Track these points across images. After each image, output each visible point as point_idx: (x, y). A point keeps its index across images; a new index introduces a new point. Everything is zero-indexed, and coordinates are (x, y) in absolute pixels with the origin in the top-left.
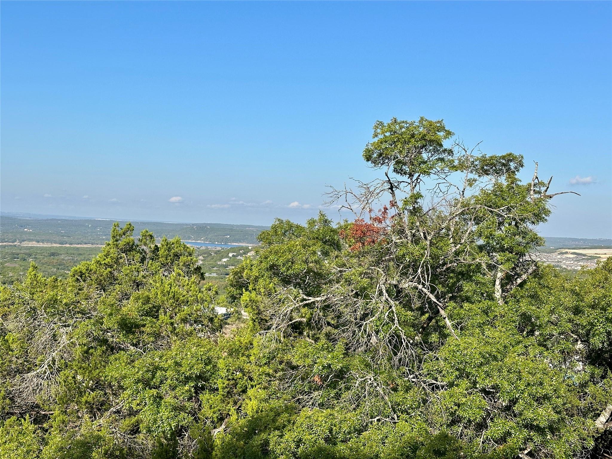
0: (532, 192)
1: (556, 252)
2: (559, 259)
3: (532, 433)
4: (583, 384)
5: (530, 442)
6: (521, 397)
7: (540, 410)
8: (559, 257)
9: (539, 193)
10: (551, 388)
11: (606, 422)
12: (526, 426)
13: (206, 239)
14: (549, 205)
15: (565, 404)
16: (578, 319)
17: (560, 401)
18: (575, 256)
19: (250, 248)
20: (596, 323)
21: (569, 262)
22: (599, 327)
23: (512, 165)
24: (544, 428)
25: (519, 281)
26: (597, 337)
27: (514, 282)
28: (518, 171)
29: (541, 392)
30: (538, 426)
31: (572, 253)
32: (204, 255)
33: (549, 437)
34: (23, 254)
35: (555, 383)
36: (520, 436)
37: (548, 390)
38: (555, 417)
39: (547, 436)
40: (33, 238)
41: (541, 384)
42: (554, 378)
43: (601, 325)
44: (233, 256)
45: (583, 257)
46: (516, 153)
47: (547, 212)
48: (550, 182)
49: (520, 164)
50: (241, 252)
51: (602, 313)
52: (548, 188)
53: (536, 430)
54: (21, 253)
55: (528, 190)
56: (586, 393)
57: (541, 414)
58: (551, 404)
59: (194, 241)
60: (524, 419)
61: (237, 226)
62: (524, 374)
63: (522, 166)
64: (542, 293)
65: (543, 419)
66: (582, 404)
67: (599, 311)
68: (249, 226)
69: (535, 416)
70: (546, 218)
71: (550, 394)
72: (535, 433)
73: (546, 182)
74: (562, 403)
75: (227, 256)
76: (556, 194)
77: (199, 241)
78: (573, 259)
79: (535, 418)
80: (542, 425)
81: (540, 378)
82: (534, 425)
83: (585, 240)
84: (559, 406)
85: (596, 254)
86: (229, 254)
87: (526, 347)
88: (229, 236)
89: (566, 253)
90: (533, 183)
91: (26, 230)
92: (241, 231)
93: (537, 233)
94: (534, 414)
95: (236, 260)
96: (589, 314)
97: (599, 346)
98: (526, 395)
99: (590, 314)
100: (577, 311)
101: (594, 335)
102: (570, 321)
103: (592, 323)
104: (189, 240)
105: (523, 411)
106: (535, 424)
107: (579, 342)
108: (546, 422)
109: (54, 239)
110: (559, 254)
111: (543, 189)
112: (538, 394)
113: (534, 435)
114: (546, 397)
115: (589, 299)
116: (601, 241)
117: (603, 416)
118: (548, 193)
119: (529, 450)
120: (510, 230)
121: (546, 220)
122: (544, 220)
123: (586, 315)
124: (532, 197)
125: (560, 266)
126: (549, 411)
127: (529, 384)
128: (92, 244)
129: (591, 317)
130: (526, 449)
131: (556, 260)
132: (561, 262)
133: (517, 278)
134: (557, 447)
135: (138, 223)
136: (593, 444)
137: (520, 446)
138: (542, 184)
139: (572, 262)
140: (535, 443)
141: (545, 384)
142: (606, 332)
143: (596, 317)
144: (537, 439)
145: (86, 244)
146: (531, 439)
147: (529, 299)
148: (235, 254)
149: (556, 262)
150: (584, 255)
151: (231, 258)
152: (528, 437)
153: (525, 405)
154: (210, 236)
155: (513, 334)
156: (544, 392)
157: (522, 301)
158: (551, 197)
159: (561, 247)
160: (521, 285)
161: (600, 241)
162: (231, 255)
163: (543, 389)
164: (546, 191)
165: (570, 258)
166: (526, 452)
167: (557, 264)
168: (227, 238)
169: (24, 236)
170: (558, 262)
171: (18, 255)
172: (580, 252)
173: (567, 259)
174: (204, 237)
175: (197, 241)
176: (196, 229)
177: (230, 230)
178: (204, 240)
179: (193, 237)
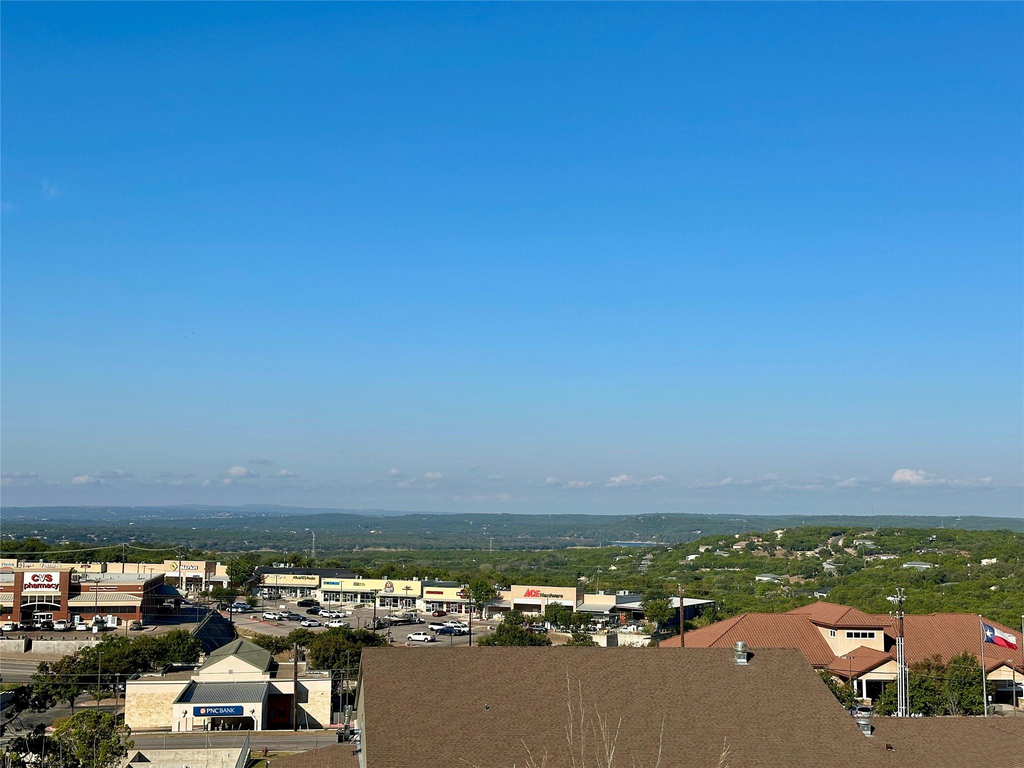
13: (661, 538)
19: (736, 536)
32: (654, 552)
34: (357, 559)
40: (381, 542)
44: (707, 550)
50: (720, 543)
54: (354, 559)
59: (640, 542)
61: (714, 516)
68: (734, 516)
75: (696, 552)
77: (648, 542)
86: (699, 548)
88: (699, 532)
91: (372, 532)
92: (721, 523)
95: (712, 557)
104: (631, 540)
109: (413, 543)
148: (710, 547)
151: (702, 554)
154: (666, 533)
162: (702, 549)
168: (696, 534)
169: (368, 540)
171: (350, 561)
174: (657, 535)
175: (645, 541)
176: (642, 521)
177: (702, 522)
178: (657, 540)
179: (637, 534)
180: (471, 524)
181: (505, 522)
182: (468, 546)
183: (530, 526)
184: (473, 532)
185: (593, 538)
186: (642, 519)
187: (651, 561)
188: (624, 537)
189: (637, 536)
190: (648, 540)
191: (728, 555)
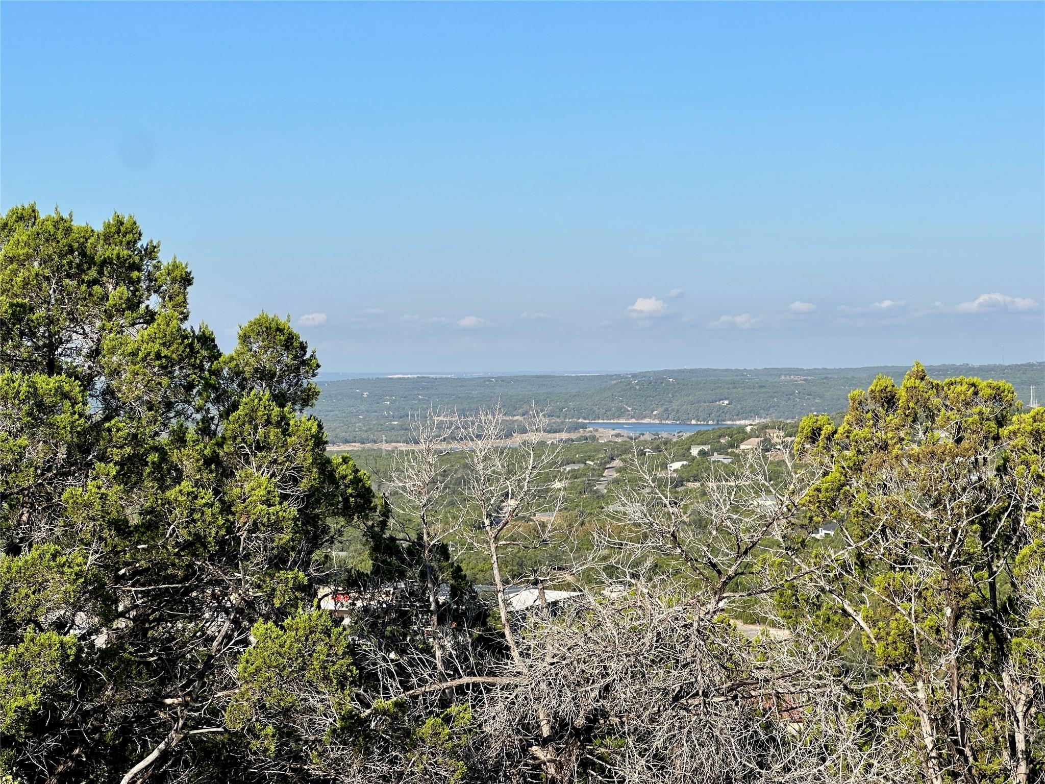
13: (666, 414)
19: (748, 429)
44: (701, 453)
50: (722, 441)
59: (633, 421)
61: (756, 372)
68: (789, 371)
75: (684, 456)
77: (646, 421)
86: (690, 448)
88: (726, 402)
92: (761, 387)
95: (706, 464)
104: (619, 417)
128: (363, 443)
135: (489, 379)
145: (346, 442)
148: (706, 448)
151: (694, 459)
154: (674, 406)
162: (695, 451)
168: (720, 408)
174: (661, 409)
175: (642, 419)
176: (637, 387)
177: (731, 386)
178: (660, 417)
179: (630, 409)
180: (365, 396)
181: (420, 392)
182: (355, 437)
183: (459, 398)
184: (368, 412)
185: (559, 417)
186: (637, 384)
187: (619, 470)
188: (609, 413)
189: (628, 411)
190: (645, 417)
191: (730, 460)
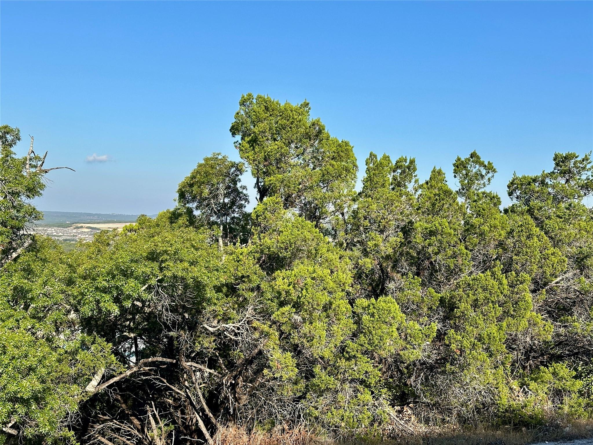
0: (27, 166)
1: (71, 226)
2: (75, 233)
3: (17, 405)
4: (74, 352)
5: (15, 414)
6: (4, 371)
7: (25, 382)
8: (74, 231)
9: (36, 167)
10: (36, 359)
11: (97, 386)
12: (10, 400)
14: (44, 179)
15: (50, 373)
16: (70, 290)
17: (44, 371)
18: (90, 230)
20: (86, 293)
21: (84, 236)
22: (89, 296)
23: (9, 137)
24: (28, 399)
25: (14, 255)
26: (87, 306)
27: (9, 256)
28: (15, 144)
29: (26, 363)
30: (22, 398)
31: (87, 228)
33: (33, 407)
35: (39, 354)
36: (4, 411)
37: (32, 361)
38: (39, 387)
39: (31, 406)
41: (26, 356)
42: (40, 349)
43: (91, 294)
45: (98, 231)
46: (13, 126)
47: (42, 186)
48: (45, 157)
49: (17, 137)
51: (92, 283)
52: (43, 163)
53: (20, 402)
55: (24, 163)
56: (77, 360)
57: (25, 385)
58: (35, 375)
60: (7, 393)
62: (9, 348)
63: (19, 139)
64: (36, 267)
65: (27, 391)
66: (73, 371)
67: (89, 281)
69: (19, 389)
70: (41, 192)
71: (34, 366)
72: (19, 405)
73: (42, 157)
74: (46, 373)
76: (51, 169)
78: (87, 232)
79: (19, 390)
80: (25, 397)
81: (25, 350)
82: (18, 398)
83: (99, 215)
84: (43, 376)
85: (109, 228)
87: (17, 321)
89: (82, 227)
90: (28, 157)
93: (35, 207)
94: (18, 386)
96: (80, 284)
97: (88, 314)
98: (10, 369)
99: (82, 285)
100: (70, 282)
101: (84, 304)
102: (63, 292)
103: (83, 293)
105: (6, 385)
106: (19, 396)
107: (72, 312)
108: (30, 393)
110: (74, 228)
111: (40, 163)
112: (23, 366)
113: (19, 407)
114: (31, 369)
115: (80, 270)
116: (115, 216)
117: (95, 380)
118: (43, 168)
119: (13, 423)
120: (3, 203)
121: (41, 194)
122: (39, 194)
123: (77, 285)
124: (27, 171)
125: (76, 240)
126: (34, 381)
127: (13, 358)
129: (82, 287)
130: (10, 422)
131: (72, 235)
132: (76, 236)
133: (13, 252)
134: (41, 415)
136: (77, 408)
137: (3, 420)
138: (37, 158)
139: (87, 236)
140: (19, 415)
141: (30, 356)
142: (95, 301)
143: (86, 287)
144: (21, 410)
146: (16, 412)
147: (22, 273)
149: (71, 236)
150: (98, 229)
152: (12, 410)
153: (9, 379)
155: (5, 309)
156: (28, 364)
157: (15, 275)
158: (46, 172)
159: (76, 221)
160: (15, 260)
161: (113, 216)
163: (28, 361)
164: (41, 165)
165: (85, 232)
166: (10, 425)
167: (72, 238)
170: (74, 236)
172: (95, 227)
173: (82, 233)
